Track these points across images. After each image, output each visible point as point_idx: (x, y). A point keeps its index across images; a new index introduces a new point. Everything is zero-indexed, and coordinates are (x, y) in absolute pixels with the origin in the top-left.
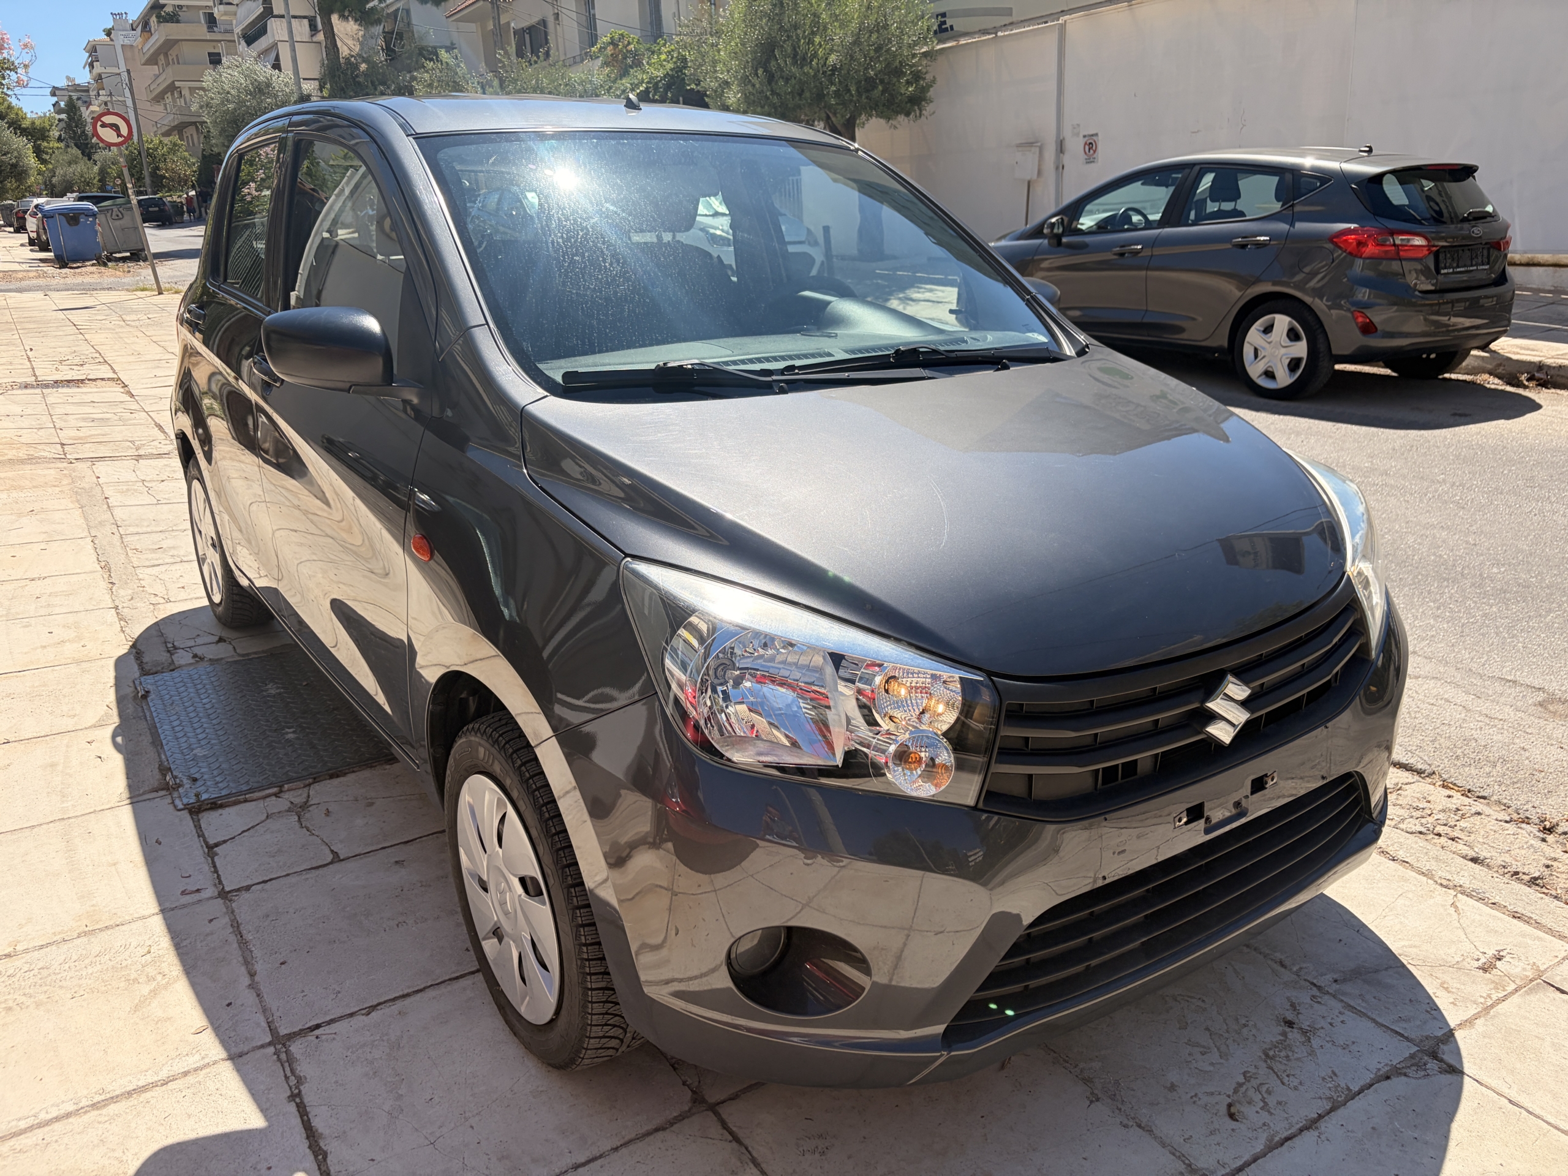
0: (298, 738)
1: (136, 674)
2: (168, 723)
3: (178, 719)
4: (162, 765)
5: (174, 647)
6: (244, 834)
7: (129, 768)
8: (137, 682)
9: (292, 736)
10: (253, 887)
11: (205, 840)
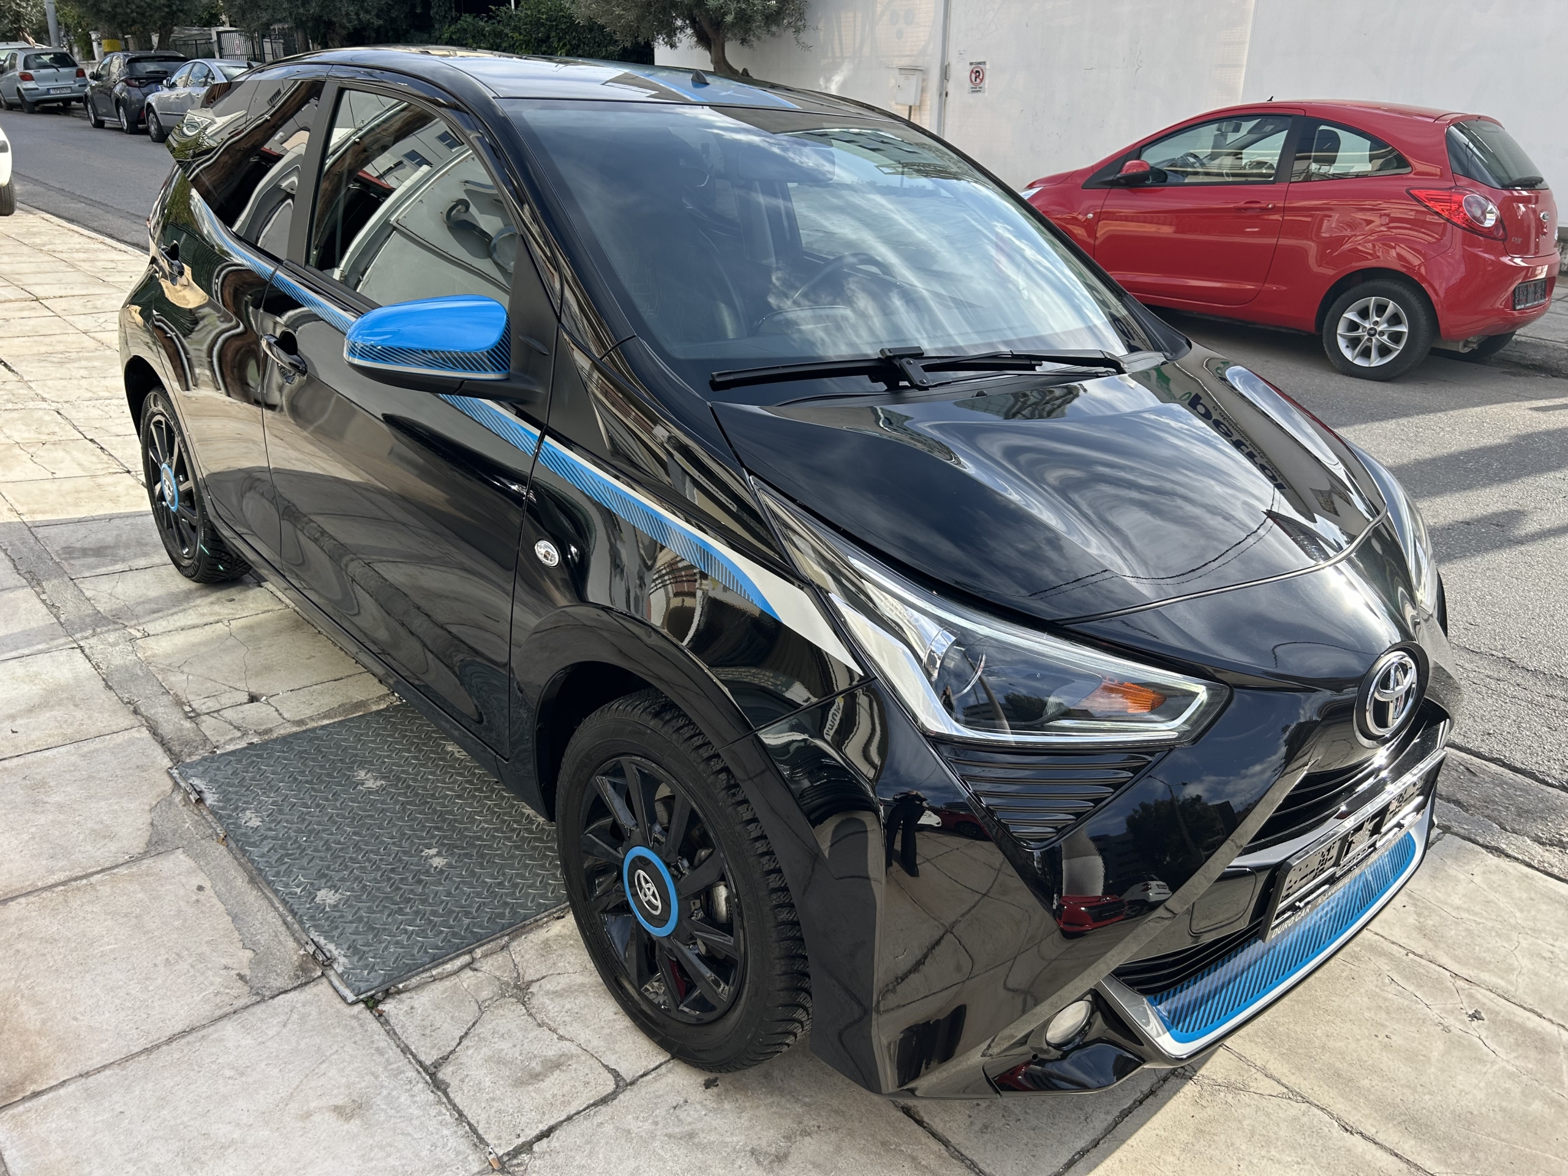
0: (449, 865)
1: (167, 762)
2: (254, 844)
3: (266, 838)
4: (285, 923)
5: (193, 710)
6: (465, 1042)
7: (239, 930)
8: (175, 772)
9: (438, 862)
10: (536, 1147)
11: (414, 1056)
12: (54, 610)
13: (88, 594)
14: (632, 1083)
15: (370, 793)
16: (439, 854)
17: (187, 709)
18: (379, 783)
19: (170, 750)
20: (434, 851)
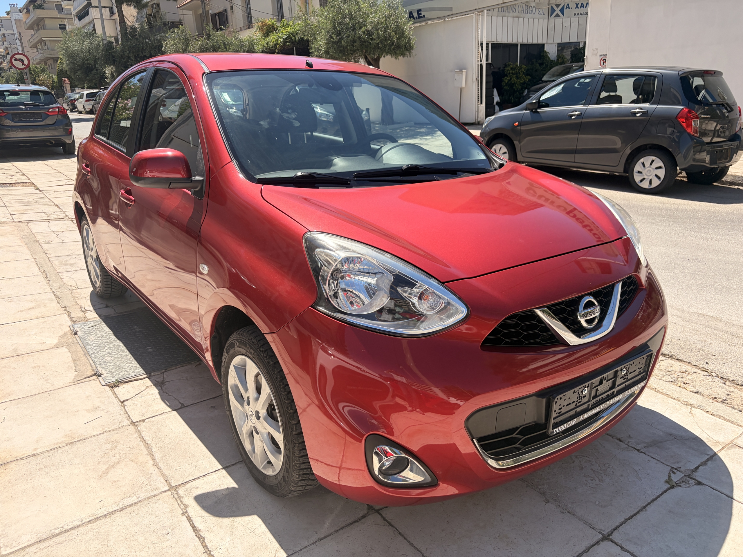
0: (153, 351)
1: (70, 323)
2: (90, 345)
3: (94, 343)
4: (91, 365)
5: (85, 310)
6: (137, 396)
7: (75, 367)
8: (71, 327)
9: (151, 350)
10: (146, 420)
11: (118, 399)
12: (48, 282)
13: (62, 277)
14: (186, 407)
15: (136, 332)
16: (151, 348)
17: (83, 309)
18: (140, 329)
19: (72, 320)
20: (150, 347)
